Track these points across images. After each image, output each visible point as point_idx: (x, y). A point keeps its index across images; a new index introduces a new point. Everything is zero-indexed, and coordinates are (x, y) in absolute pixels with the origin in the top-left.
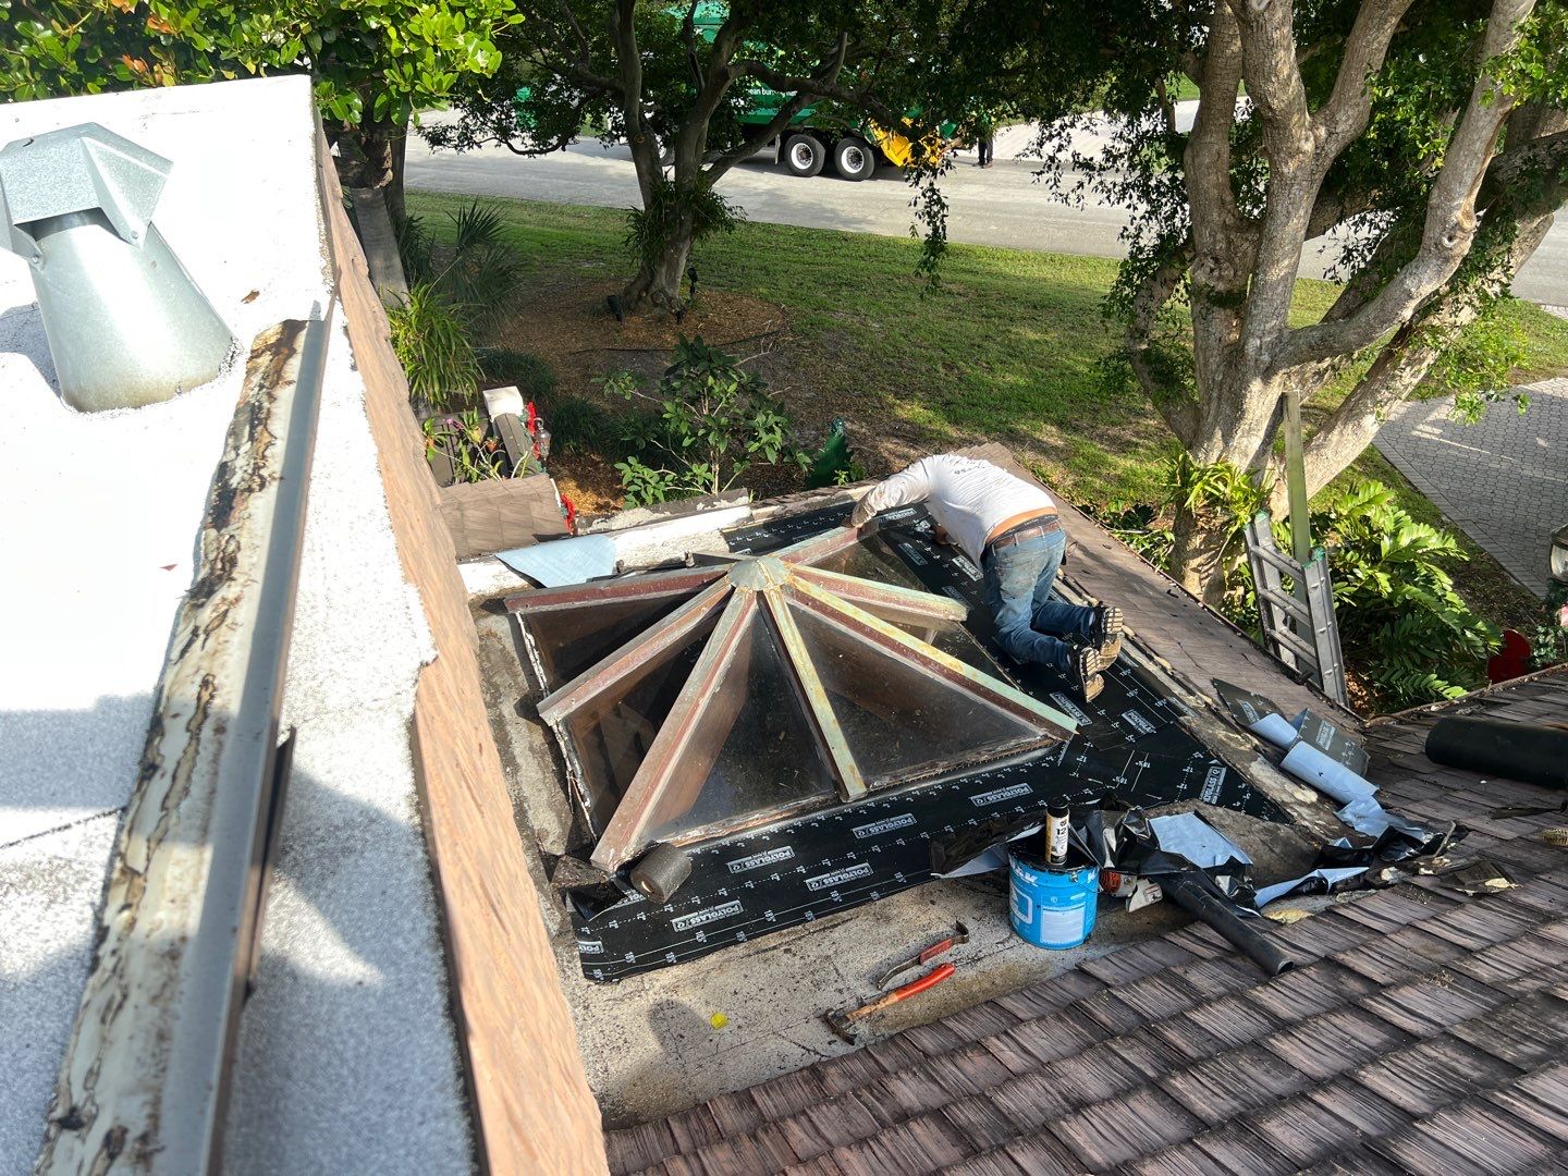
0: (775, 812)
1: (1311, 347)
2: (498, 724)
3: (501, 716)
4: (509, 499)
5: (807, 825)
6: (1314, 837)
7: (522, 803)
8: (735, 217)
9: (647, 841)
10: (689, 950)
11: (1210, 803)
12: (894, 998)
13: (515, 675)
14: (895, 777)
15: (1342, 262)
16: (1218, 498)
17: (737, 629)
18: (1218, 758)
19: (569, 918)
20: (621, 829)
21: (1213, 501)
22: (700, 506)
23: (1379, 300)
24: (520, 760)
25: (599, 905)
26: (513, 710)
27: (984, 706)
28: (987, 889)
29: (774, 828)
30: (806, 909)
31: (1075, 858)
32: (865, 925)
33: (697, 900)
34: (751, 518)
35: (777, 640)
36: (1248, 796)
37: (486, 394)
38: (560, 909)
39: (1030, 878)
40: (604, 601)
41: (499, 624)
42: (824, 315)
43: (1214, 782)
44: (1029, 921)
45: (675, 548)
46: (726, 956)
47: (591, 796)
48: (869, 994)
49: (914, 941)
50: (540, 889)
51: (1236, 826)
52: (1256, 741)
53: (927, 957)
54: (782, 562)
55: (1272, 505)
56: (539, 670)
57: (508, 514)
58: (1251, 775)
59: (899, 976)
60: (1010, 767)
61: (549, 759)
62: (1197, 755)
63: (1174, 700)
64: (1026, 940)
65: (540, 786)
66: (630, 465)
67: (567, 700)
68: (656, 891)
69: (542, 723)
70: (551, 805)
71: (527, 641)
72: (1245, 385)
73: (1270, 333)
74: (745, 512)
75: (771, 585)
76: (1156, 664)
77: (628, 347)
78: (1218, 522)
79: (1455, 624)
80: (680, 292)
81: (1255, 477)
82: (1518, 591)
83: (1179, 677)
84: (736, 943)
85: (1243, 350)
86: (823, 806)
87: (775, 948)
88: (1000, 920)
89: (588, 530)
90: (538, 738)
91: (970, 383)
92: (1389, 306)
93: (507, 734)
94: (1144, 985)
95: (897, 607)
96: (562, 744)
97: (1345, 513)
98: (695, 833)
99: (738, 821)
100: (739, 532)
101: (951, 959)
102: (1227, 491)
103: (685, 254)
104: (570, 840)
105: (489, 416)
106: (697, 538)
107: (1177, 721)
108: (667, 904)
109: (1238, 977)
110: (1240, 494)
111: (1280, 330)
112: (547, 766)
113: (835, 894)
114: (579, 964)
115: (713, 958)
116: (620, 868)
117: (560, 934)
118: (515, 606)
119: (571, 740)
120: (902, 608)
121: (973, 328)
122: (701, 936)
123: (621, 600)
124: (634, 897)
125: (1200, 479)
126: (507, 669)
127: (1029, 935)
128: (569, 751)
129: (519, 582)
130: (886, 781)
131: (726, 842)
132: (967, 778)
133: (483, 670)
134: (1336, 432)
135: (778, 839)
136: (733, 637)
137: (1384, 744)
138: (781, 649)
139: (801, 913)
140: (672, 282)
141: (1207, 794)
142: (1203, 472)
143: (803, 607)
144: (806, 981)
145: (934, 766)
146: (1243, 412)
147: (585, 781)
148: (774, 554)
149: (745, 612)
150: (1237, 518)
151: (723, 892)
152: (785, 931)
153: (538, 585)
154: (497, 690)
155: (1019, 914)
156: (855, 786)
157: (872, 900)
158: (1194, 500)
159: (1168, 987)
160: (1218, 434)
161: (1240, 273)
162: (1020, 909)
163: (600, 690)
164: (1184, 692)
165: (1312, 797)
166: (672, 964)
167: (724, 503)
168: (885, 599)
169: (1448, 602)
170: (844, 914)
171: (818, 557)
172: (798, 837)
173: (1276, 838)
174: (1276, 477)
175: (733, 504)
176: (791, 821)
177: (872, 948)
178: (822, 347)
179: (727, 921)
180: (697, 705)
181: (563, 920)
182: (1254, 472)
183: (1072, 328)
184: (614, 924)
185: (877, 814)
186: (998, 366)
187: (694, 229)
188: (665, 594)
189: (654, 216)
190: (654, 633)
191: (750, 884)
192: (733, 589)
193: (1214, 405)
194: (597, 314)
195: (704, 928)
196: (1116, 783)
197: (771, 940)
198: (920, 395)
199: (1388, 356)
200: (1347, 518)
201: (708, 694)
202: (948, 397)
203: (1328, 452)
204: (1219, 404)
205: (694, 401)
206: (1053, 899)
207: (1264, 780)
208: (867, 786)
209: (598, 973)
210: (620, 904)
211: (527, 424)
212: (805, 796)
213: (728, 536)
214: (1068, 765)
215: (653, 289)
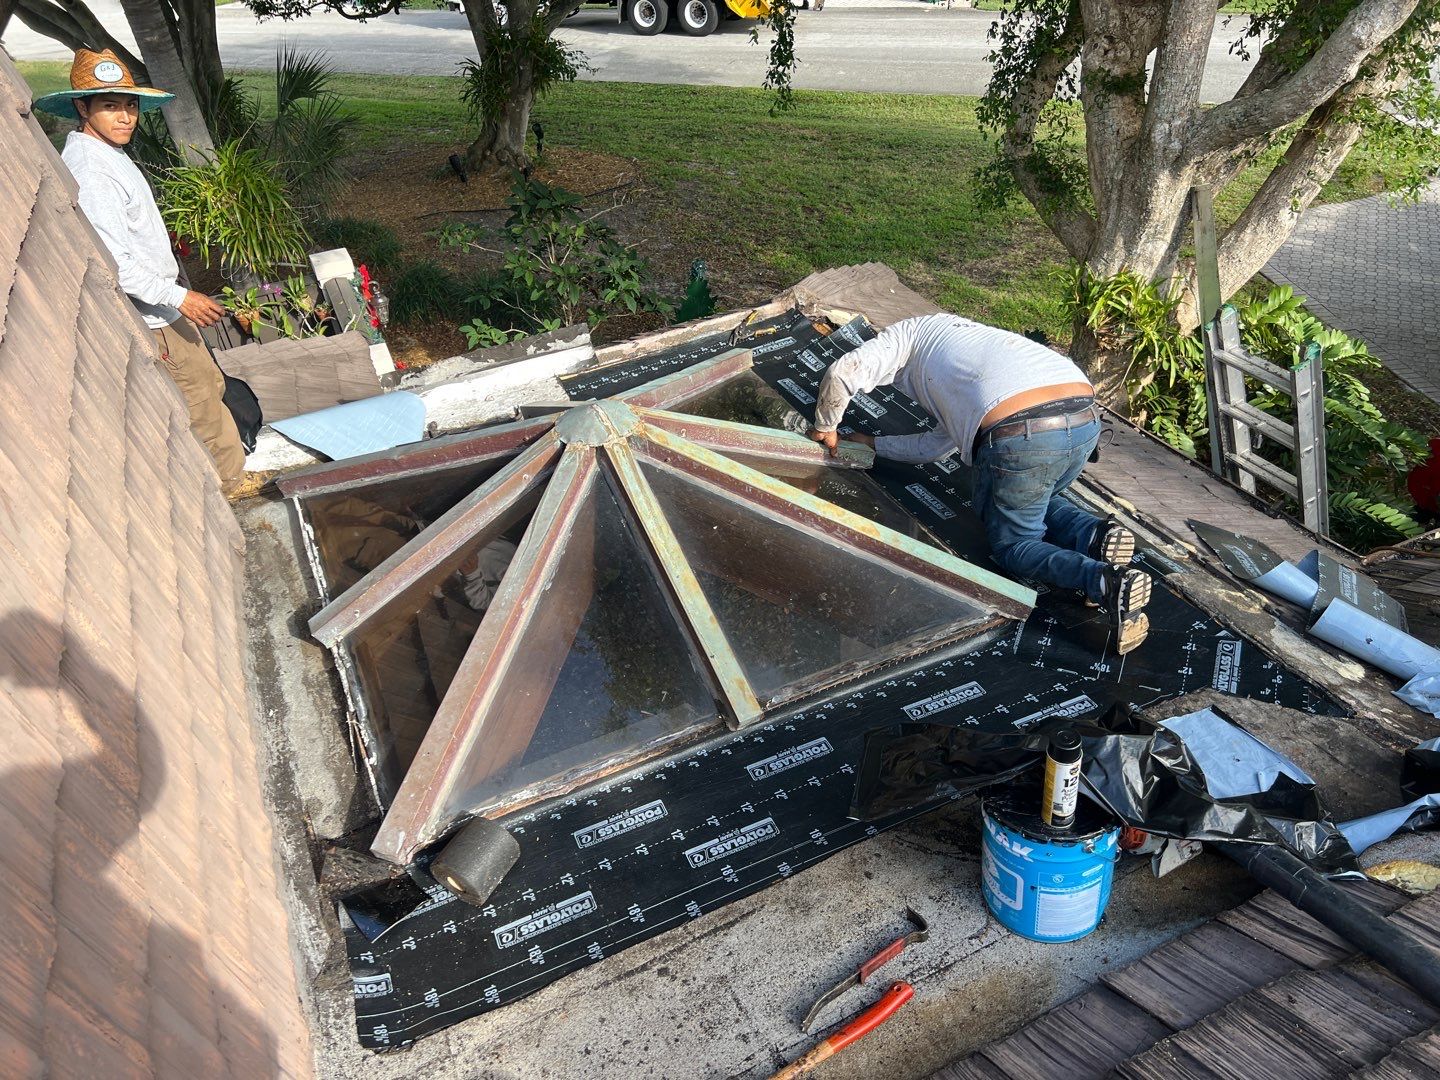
0: (637, 753)
1: (1232, 126)
2: (264, 649)
3: (268, 637)
4: (309, 360)
5: (683, 766)
6: (1388, 736)
7: (286, 763)
8: (576, 62)
9: (455, 813)
10: (521, 983)
11: (1227, 693)
12: (827, 1050)
13: (291, 579)
14: (800, 688)
15: (1250, 34)
16: (1121, 314)
17: (572, 500)
18: (1227, 627)
19: (343, 940)
20: (417, 798)
21: (1116, 316)
22: (531, 350)
23: (1319, 57)
24: (288, 699)
25: (388, 914)
26: (285, 628)
27: (910, 581)
28: (944, 848)
29: (637, 774)
30: (687, 899)
31: (1090, 817)
32: (774, 921)
33: (530, 895)
34: (594, 360)
35: (626, 513)
36: (1278, 680)
37: (313, 258)
38: (330, 925)
39: (1022, 850)
40: (400, 475)
41: (274, 514)
42: (678, 166)
43: (1228, 663)
44: (1018, 905)
45: (501, 403)
46: (572, 988)
47: (378, 749)
48: (790, 1041)
49: (848, 944)
50: (304, 896)
51: (1275, 725)
52: (1265, 600)
53: (870, 971)
54: (629, 407)
55: (1179, 317)
56: (318, 572)
57: (307, 377)
58: (1278, 649)
59: (832, 1004)
60: (952, 659)
61: (328, 694)
62: (1198, 625)
63: (1152, 552)
64: (1012, 930)
65: (315, 735)
66: (475, 327)
67: (348, 612)
68: (467, 890)
69: (318, 644)
70: (327, 762)
71: (304, 534)
72: (1151, 180)
73: (1180, 115)
74: (586, 353)
75: (613, 436)
76: (1116, 506)
77: (474, 208)
78: (1122, 341)
79: (1378, 436)
80: (526, 149)
81: (1159, 288)
82: (1416, 399)
83: (1148, 520)
84: (587, 963)
85: (1148, 140)
86: (703, 737)
87: (644, 968)
88: (970, 897)
89: (397, 388)
90: (316, 666)
91: (832, 225)
92: (1332, 63)
93: (273, 663)
94: (1228, 1029)
95: (784, 456)
96: (343, 673)
97: (1255, 322)
98: (525, 795)
99: (586, 772)
100: (581, 379)
101: (906, 970)
102: (1131, 305)
103: (527, 107)
104: (352, 815)
105: (318, 283)
106: (529, 388)
107: (1164, 580)
108: (486, 904)
109: (1378, 1007)
110: (1145, 308)
111: (1192, 111)
112: (325, 705)
113: (727, 870)
114: (352, 1019)
115: (552, 992)
116: (416, 856)
117: (327, 969)
118: (291, 488)
119: (355, 666)
120: (790, 457)
121: (830, 170)
122: (536, 955)
123: (420, 471)
124: (440, 897)
125: (1100, 294)
126: (281, 572)
127: (1019, 925)
128: (351, 683)
129: (305, 458)
130: (788, 695)
131: (572, 801)
132: (896, 679)
133: (249, 576)
134: (1248, 231)
135: (643, 791)
136: (566, 512)
137: (1405, 587)
138: (633, 525)
139: (680, 905)
140: (516, 138)
141: (1221, 680)
142: (1104, 286)
143: (661, 465)
144: (692, 1025)
145: (851, 668)
146: (1148, 213)
147: (371, 726)
148: (617, 397)
149: (581, 476)
150: (1142, 335)
151: (568, 879)
152: (658, 938)
153: (327, 459)
154: (266, 601)
155: (1001, 896)
156: (747, 709)
157: (780, 876)
158: (1096, 318)
159: (1272, 1033)
160: (1120, 242)
161: (1137, 54)
162: (1002, 889)
163: (393, 595)
164: (1158, 540)
165: (1357, 672)
166: (492, 1007)
167: (560, 343)
168: (767, 447)
169: (1366, 413)
170: (742, 904)
171: (680, 399)
172: (670, 785)
173: (1335, 742)
174: (1182, 286)
175: (571, 344)
176: (661, 762)
177: (787, 957)
178: (678, 196)
179: (573, 927)
180: (520, 611)
181: (334, 945)
182: (1159, 282)
183: (930, 165)
184: (410, 943)
185: (775, 741)
186: (858, 207)
187: (535, 79)
188: (477, 459)
189: (491, 68)
190: (459, 514)
191: (606, 864)
192: (564, 446)
193: (1113, 209)
194: (441, 177)
195: (543, 939)
196: (1094, 673)
197: (635, 956)
198: (781, 239)
199: (1306, 137)
200: (1257, 327)
201: (535, 594)
202: (810, 240)
203: (1240, 253)
204: (1119, 209)
205: (540, 250)
206: (1057, 878)
207: (1294, 653)
208: (762, 704)
209: (381, 1032)
210: (419, 911)
211: (361, 288)
212: (678, 726)
213: (567, 385)
214: (1027, 654)
215: (498, 147)
